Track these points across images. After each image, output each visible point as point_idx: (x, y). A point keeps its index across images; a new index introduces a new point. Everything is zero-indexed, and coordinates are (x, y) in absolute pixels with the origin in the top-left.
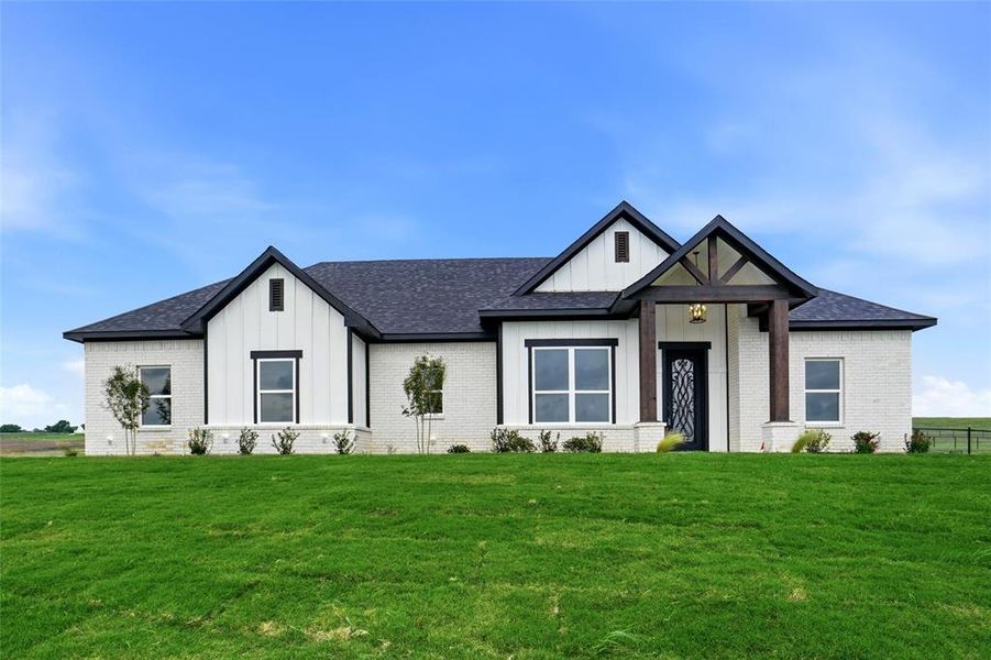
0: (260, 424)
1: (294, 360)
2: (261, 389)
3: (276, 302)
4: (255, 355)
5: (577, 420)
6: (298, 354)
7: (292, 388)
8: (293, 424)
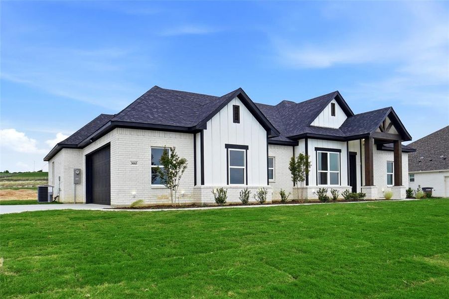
0: (230, 185)
1: (245, 150)
2: (230, 165)
3: (236, 119)
4: (228, 146)
5: (331, 184)
6: (246, 148)
7: (244, 166)
8: (244, 185)
